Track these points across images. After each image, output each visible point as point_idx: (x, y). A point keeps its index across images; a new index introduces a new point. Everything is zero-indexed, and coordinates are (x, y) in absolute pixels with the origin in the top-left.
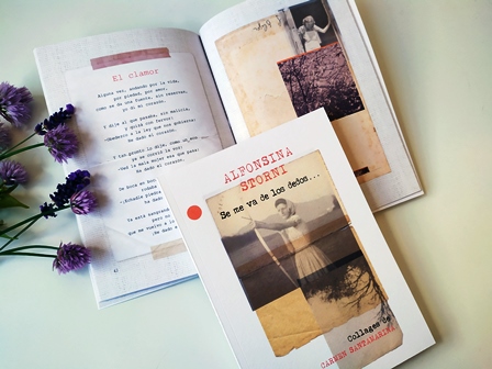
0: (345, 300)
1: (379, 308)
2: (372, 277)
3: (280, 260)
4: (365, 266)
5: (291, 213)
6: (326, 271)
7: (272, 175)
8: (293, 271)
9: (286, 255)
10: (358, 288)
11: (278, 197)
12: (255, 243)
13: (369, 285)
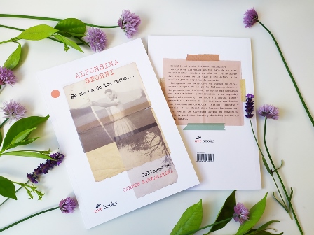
0: (143, 151)
1: (164, 158)
2: (161, 139)
3: (104, 125)
4: (158, 133)
5: (114, 98)
6: (133, 134)
7: (105, 76)
8: (112, 132)
9: (109, 122)
10: (152, 145)
11: (108, 87)
12: (90, 114)
13: (159, 144)
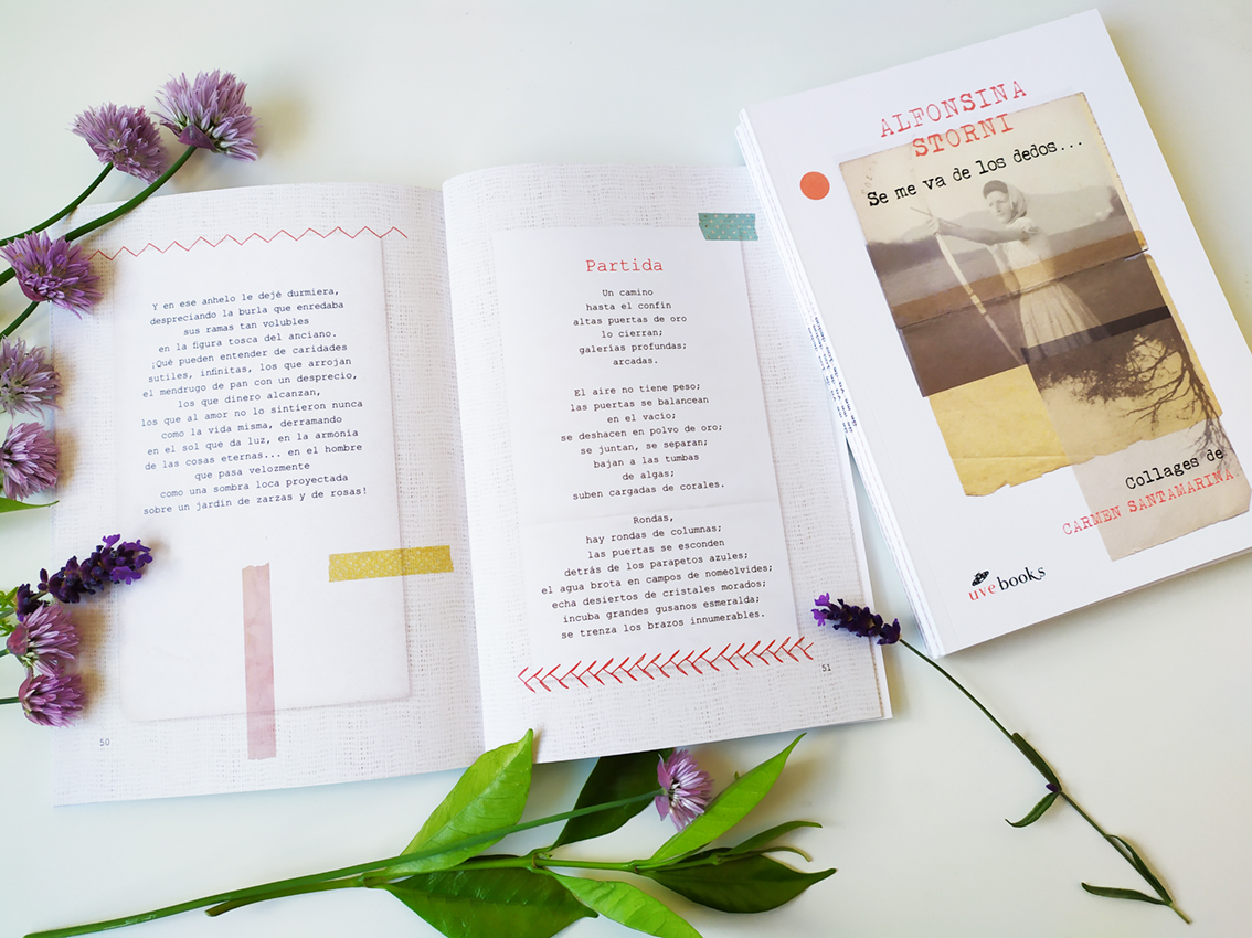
0: (1125, 403)
1: (1201, 426)
2: (1188, 365)
3: (986, 304)
4: (1175, 341)
5: (1015, 213)
6: (1087, 339)
7: (979, 132)
8: (1015, 331)
9: (1002, 296)
10: (1156, 383)
11: (991, 176)
12: (935, 263)
13: (1180, 380)
